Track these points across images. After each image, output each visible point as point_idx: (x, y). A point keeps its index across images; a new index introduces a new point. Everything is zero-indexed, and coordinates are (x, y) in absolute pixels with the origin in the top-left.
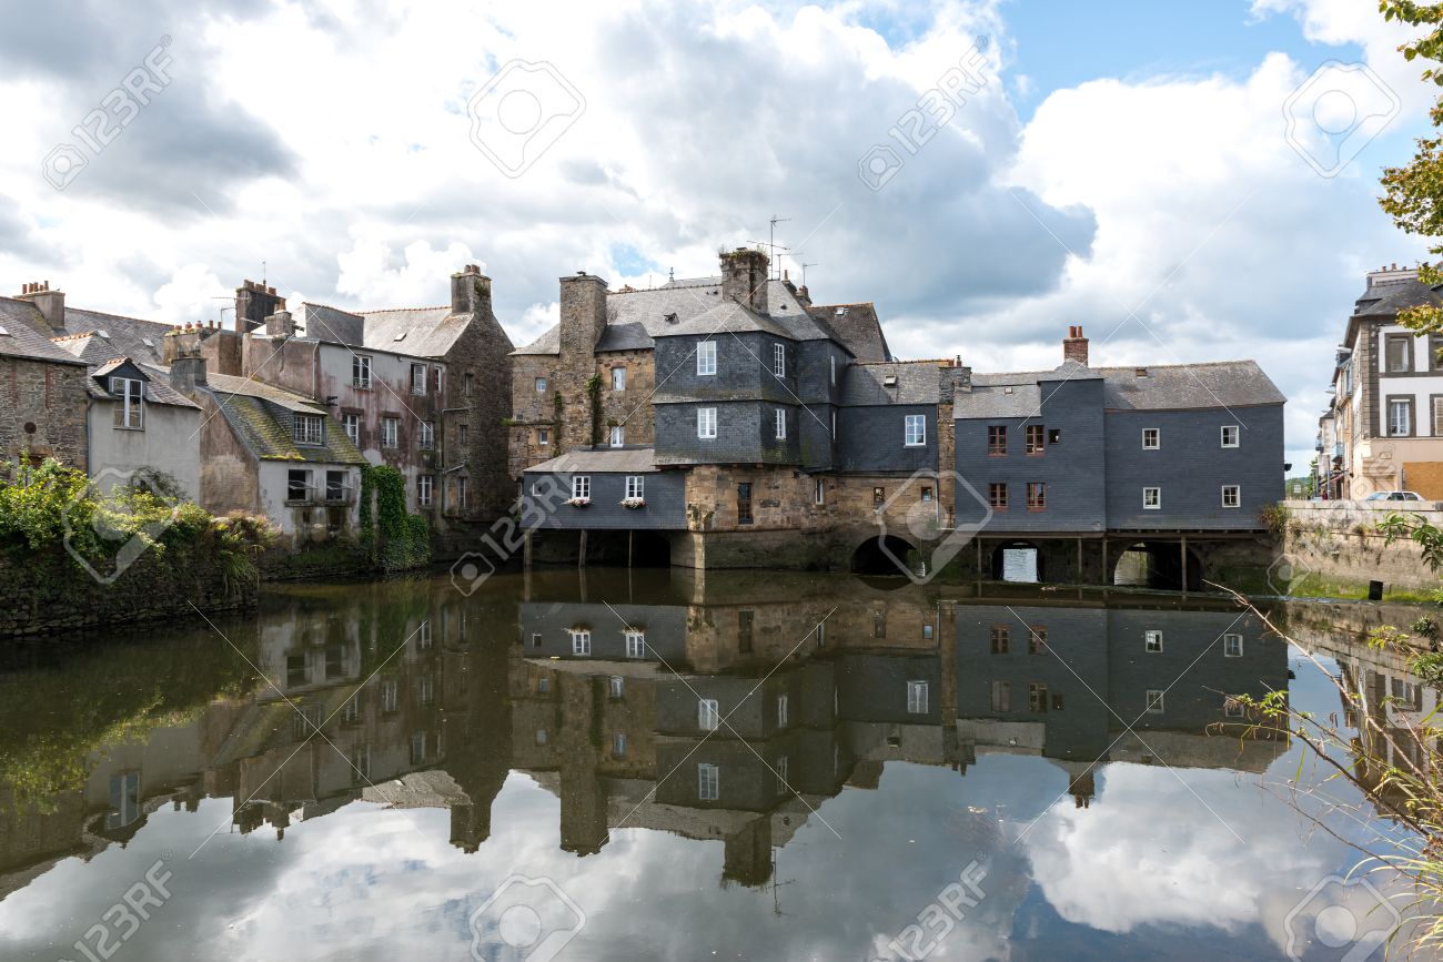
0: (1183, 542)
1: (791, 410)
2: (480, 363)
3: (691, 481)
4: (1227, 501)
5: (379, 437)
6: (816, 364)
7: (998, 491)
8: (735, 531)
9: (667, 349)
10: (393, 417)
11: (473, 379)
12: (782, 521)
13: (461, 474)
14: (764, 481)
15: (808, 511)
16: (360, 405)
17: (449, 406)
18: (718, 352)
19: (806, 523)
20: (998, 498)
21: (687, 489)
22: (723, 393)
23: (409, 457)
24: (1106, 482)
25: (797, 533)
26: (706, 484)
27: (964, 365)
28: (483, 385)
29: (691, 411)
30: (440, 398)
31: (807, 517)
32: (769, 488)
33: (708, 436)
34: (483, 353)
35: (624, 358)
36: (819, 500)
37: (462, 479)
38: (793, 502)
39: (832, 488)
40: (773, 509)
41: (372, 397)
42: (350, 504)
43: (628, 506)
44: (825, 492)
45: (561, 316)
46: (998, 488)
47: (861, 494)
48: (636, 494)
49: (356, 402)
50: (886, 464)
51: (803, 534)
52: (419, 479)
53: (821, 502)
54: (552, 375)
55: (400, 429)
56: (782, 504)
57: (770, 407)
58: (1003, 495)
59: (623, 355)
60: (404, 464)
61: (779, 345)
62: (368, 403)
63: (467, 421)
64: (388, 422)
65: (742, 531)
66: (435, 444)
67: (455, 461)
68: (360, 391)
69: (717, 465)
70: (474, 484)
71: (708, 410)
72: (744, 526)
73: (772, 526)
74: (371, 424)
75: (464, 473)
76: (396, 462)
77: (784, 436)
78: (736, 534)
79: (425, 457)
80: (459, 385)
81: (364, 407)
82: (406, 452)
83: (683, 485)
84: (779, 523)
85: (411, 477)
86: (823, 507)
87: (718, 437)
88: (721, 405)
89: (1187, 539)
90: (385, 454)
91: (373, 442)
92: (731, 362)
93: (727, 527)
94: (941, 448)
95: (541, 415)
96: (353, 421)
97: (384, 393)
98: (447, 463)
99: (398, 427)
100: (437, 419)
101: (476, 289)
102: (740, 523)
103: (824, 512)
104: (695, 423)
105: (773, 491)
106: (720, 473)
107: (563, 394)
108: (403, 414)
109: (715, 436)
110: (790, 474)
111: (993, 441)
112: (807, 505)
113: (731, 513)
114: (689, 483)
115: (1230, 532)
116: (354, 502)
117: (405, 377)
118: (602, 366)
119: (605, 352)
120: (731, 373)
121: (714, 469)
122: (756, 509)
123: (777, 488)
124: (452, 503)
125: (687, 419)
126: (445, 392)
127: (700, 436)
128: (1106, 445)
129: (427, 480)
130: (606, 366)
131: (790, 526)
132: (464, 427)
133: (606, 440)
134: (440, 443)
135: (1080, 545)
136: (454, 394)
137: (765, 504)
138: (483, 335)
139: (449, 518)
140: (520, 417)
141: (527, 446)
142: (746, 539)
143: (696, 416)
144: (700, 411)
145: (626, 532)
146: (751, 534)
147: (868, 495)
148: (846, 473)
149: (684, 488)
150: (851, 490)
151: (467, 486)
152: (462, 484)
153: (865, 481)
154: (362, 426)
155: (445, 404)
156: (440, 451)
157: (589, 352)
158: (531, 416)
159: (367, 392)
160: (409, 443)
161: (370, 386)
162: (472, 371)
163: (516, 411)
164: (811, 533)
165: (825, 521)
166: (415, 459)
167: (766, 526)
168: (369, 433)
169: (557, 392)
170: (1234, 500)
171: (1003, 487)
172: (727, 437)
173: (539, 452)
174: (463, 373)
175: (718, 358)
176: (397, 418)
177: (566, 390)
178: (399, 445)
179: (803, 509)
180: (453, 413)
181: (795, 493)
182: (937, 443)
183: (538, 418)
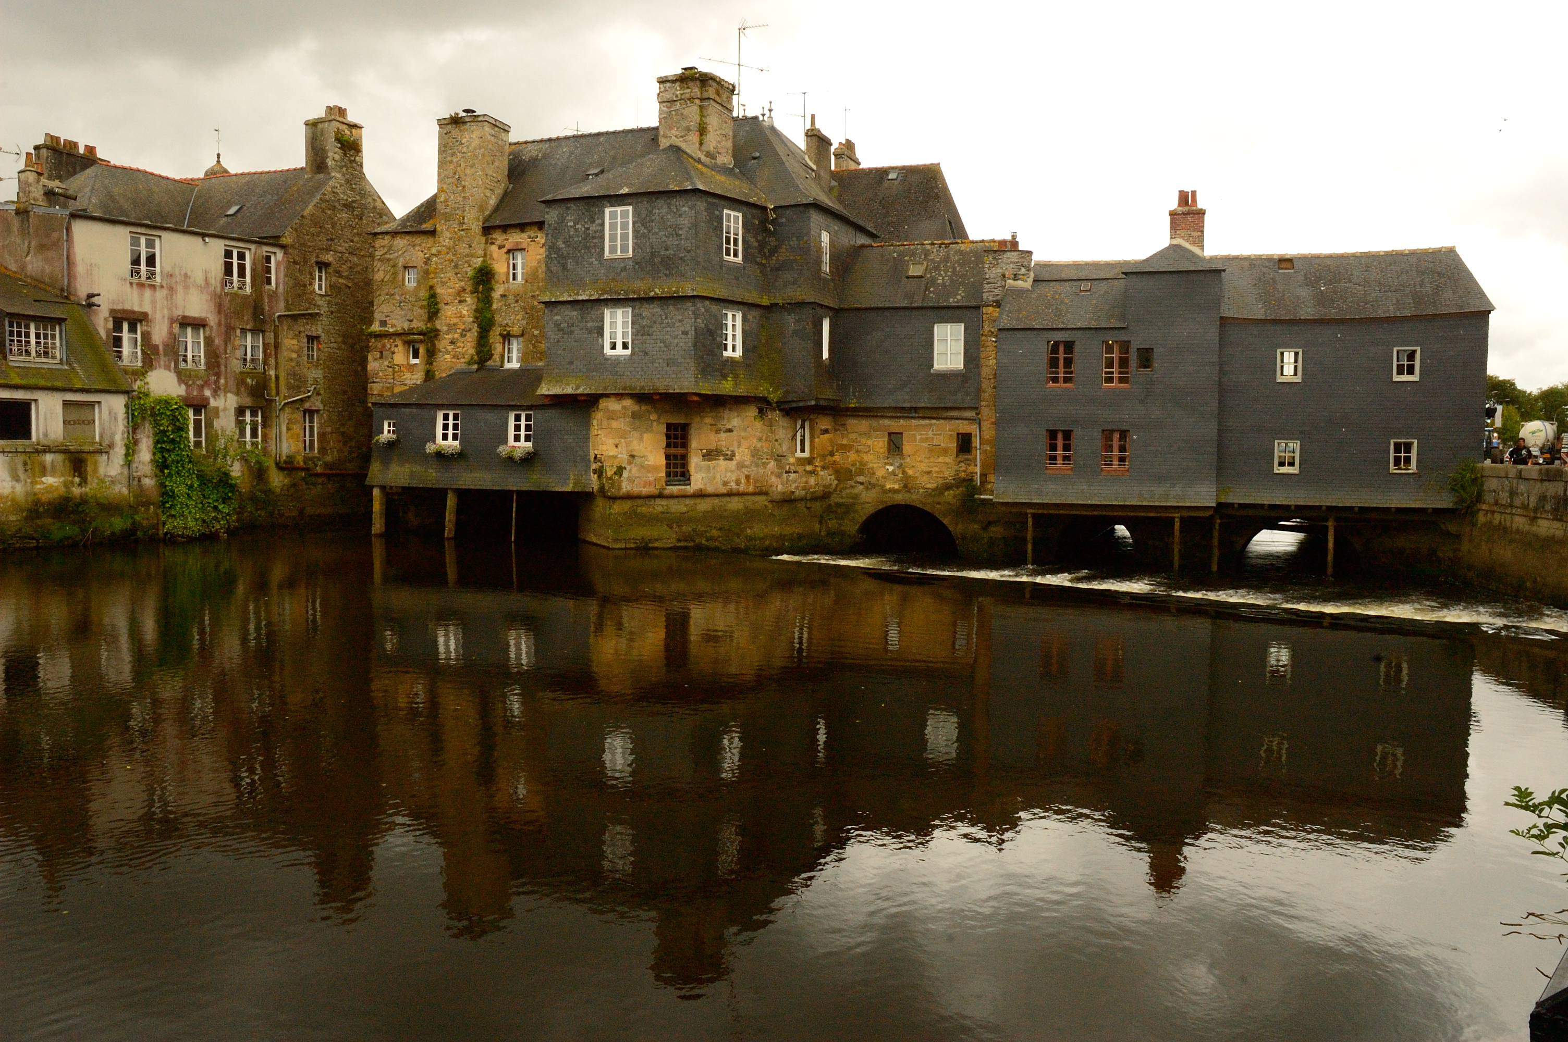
0: (1331, 524)
1: (754, 314)
2: (343, 246)
3: (598, 418)
4: (1397, 461)
5: (174, 351)
6: (794, 242)
7: (1060, 442)
8: (660, 496)
9: (561, 220)
10: (198, 324)
11: (331, 270)
12: (738, 482)
13: (307, 405)
14: (708, 420)
15: (780, 467)
16: (141, 305)
17: (287, 308)
18: (634, 223)
19: (779, 486)
20: (1060, 452)
21: (594, 431)
22: (641, 286)
23: (222, 381)
24: (1219, 430)
25: (762, 500)
26: (614, 424)
27: (1021, 247)
28: (347, 278)
29: (594, 313)
30: (273, 295)
31: (779, 476)
32: (718, 431)
33: (619, 351)
34: (347, 233)
35: (525, 235)
36: (803, 450)
37: (311, 412)
38: (755, 453)
39: (826, 431)
40: (722, 463)
41: (161, 294)
42: (104, 450)
43: (510, 459)
44: (812, 437)
45: (439, 175)
46: (1060, 436)
47: (869, 442)
48: (523, 438)
49: (135, 301)
50: (903, 399)
51: (771, 501)
52: (240, 411)
53: (806, 454)
54: (426, 263)
55: (209, 341)
56: (737, 457)
57: (714, 308)
58: (1067, 448)
59: (523, 231)
60: (215, 392)
61: (733, 213)
62: (154, 303)
63: (317, 329)
64: (189, 330)
65: (672, 497)
66: (265, 363)
67: (299, 387)
68: (141, 285)
69: (632, 396)
70: (330, 419)
71: (619, 312)
72: (674, 489)
73: (723, 490)
74: (159, 334)
75: (317, 404)
76: (201, 388)
77: (738, 353)
78: (659, 502)
79: (249, 381)
80: (306, 279)
81: (147, 308)
82: (218, 375)
83: (587, 424)
84: (733, 485)
85: (225, 409)
86: (809, 461)
87: (633, 353)
88: (637, 304)
89: (1336, 520)
90: (183, 377)
91: (163, 360)
92: (654, 239)
93: (645, 491)
94: (984, 374)
95: (411, 321)
96: (133, 329)
97: (180, 288)
98: (283, 390)
99: (205, 338)
100: (269, 327)
101: (338, 140)
102: (668, 483)
103: (809, 468)
104: (600, 331)
105: (723, 435)
106: (636, 408)
107: (439, 290)
108: (212, 320)
109: (628, 352)
110: (752, 411)
111: (1054, 363)
112: (780, 457)
113: (655, 468)
114: (595, 422)
115: (1399, 510)
116: (111, 446)
117: (217, 268)
118: (494, 248)
119: (499, 227)
120: (653, 255)
121: (628, 402)
122: (695, 461)
123: (730, 430)
124: (293, 449)
125: (590, 324)
126: (281, 287)
127: (607, 351)
128: (1222, 372)
129: (254, 414)
130: (500, 247)
131: (751, 489)
132: (311, 339)
133: (496, 357)
134: (272, 361)
135: (1177, 525)
136: (299, 289)
137: (710, 455)
138: (348, 206)
139: (287, 466)
140: (383, 323)
141: (392, 366)
142: (677, 507)
143: (602, 320)
144: (607, 313)
145: (506, 495)
146: (688, 501)
147: (880, 443)
148: (848, 409)
149: (588, 429)
150: (853, 436)
151: (320, 423)
152: (311, 421)
153: (874, 423)
154: (146, 336)
155: (282, 304)
156: (272, 373)
157: (476, 227)
158: (398, 323)
159: (153, 287)
160: (223, 362)
161: (158, 278)
162: (329, 257)
163: (378, 316)
164: (788, 501)
165: (812, 481)
166: (232, 384)
167: (710, 489)
168: (157, 346)
169: (431, 287)
170: (1408, 460)
171: (1067, 435)
172: (646, 353)
173: (408, 375)
174: (313, 260)
175: (635, 231)
176: (204, 326)
177: (443, 284)
178: (207, 364)
179: (772, 464)
180: (294, 317)
181: (760, 440)
182: (978, 366)
183: (406, 326)
